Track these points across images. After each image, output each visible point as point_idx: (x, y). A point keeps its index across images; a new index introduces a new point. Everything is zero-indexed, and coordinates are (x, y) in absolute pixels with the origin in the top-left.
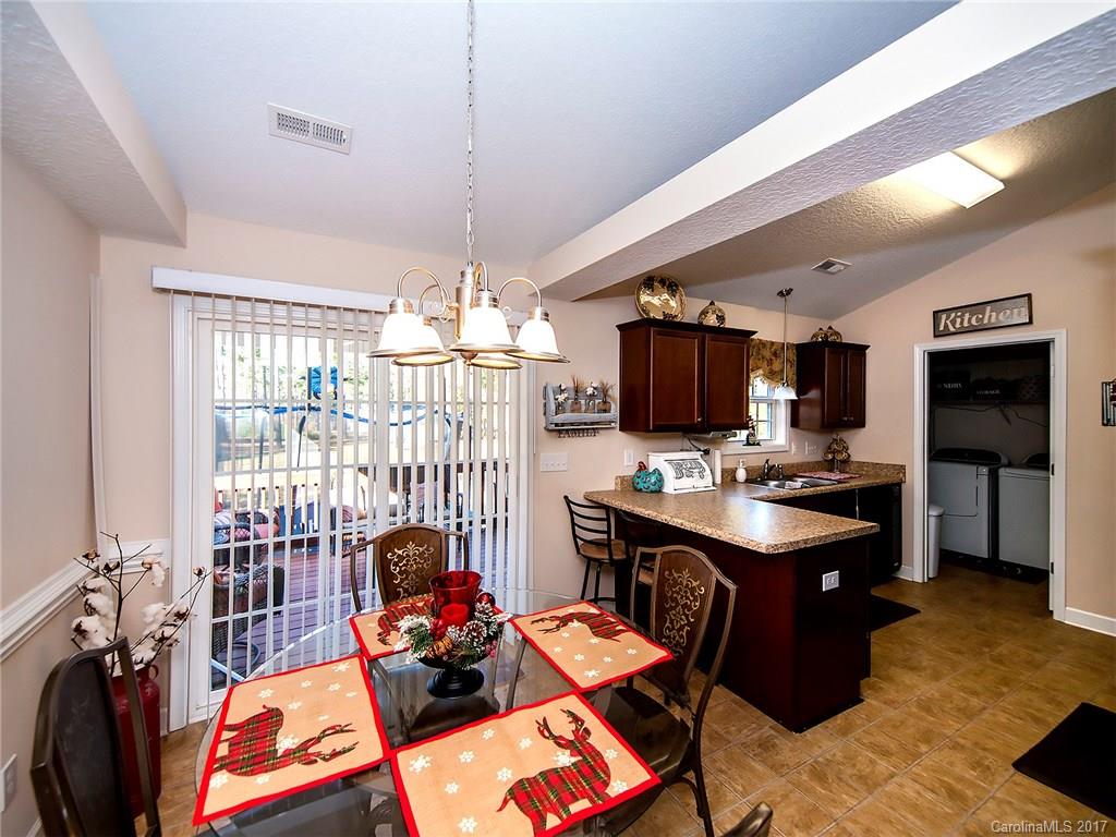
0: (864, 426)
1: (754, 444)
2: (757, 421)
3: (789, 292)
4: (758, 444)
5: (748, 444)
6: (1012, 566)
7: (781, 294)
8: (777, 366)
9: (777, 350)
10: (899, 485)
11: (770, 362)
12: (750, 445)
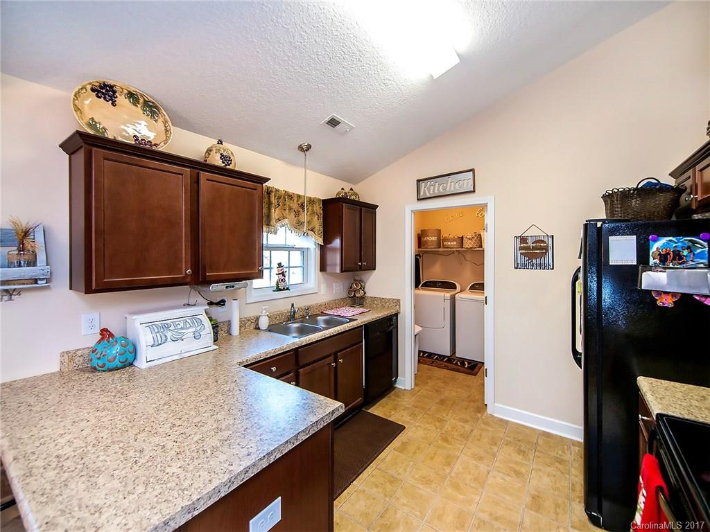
0: (375, 269)
1: (284, 289)
2: (289, 267)
3: (309, 147)
4: (288, 289)
5: (278, 289)
6: (463, 361)
7: (301, 148)
8: (304, 217)
9: (303, 204)
10: (396, 315)
11: (297, 214)
12: (281, 290)
